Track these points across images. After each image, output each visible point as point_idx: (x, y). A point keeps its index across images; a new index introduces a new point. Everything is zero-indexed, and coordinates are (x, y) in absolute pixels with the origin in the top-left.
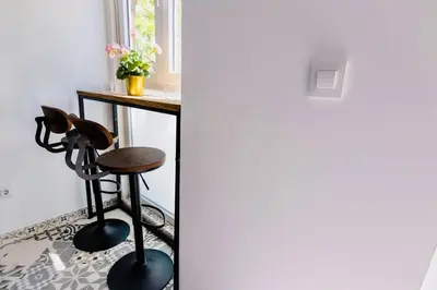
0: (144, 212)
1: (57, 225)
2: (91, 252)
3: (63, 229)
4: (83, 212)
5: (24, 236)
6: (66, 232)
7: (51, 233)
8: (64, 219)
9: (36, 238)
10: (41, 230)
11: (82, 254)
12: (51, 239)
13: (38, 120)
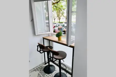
0: (62, 66)
1: (39, 67)
2: (49, 74)
3: (40, 68)
4: (43, 63)
5: (32, 70)
6: (41, 69)
7: (38, 69)
8: (40, 65)
9: (35, 71)
10: (36, 69)
11: (47, 74)
12: (38, 71)
13: (38, 46)
